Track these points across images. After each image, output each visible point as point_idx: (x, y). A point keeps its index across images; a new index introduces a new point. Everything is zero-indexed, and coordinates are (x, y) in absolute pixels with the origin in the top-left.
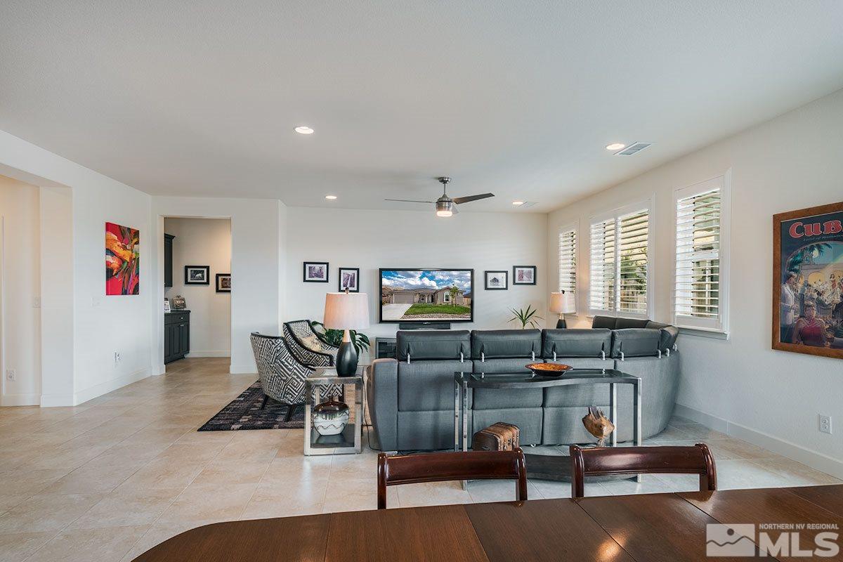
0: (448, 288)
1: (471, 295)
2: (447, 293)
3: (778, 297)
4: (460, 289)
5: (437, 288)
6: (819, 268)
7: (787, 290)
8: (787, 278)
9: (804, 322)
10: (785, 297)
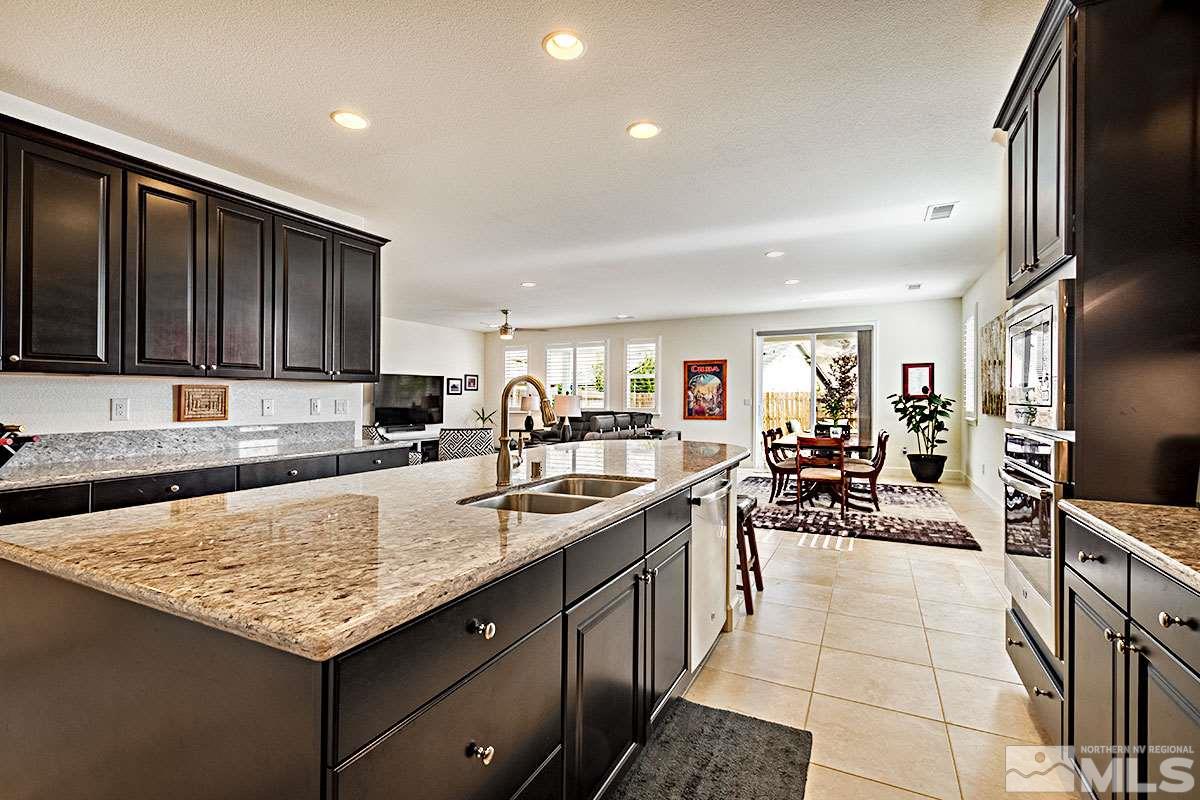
3: (686, 396)
6: (704, 385)
7: (690, 393)
8: (689, 388)
9: (697, 407)
10: (689, 397)
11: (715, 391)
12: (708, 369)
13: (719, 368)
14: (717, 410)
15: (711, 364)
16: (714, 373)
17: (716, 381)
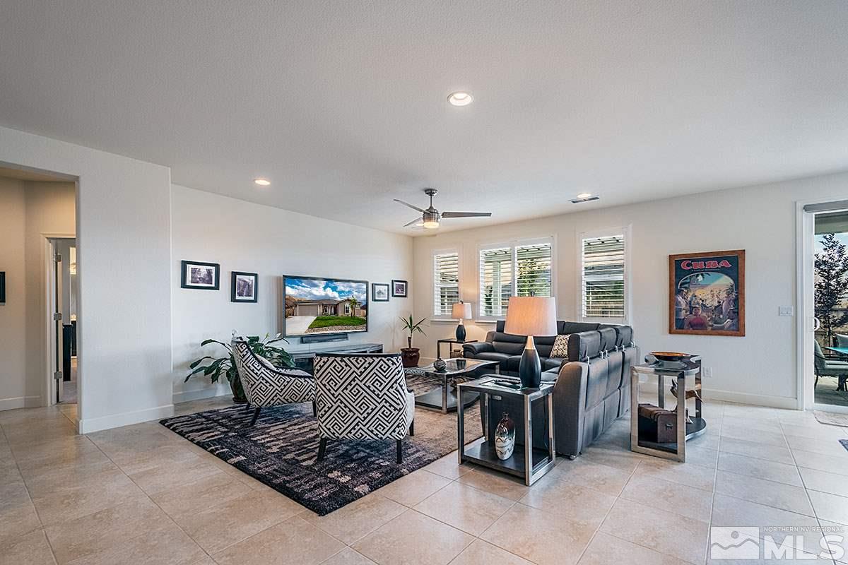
0: (348, 300)
1: (366, 307)
2: (347, 305)
3: (673, 303)
4: (358, 300)
5: (339, 299)
6: (703, 287)
7: (680, 298)
8: (679, 292)
9: (692, 317)
10: (678, 303)
11: (723, 295)
12: (713, 264)
13: (732, 264)
14: (728, 322)
15: (718, 257)
16: (723, 271)
17: (726, 281)
